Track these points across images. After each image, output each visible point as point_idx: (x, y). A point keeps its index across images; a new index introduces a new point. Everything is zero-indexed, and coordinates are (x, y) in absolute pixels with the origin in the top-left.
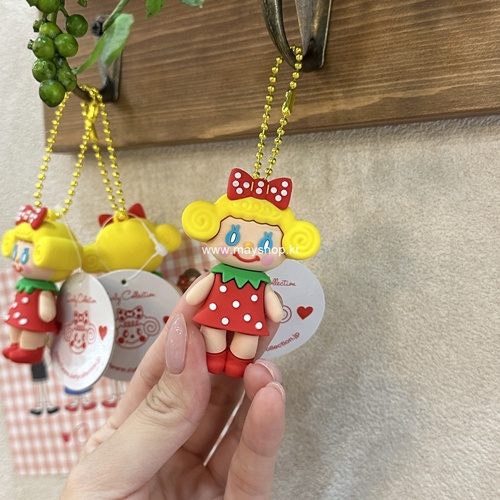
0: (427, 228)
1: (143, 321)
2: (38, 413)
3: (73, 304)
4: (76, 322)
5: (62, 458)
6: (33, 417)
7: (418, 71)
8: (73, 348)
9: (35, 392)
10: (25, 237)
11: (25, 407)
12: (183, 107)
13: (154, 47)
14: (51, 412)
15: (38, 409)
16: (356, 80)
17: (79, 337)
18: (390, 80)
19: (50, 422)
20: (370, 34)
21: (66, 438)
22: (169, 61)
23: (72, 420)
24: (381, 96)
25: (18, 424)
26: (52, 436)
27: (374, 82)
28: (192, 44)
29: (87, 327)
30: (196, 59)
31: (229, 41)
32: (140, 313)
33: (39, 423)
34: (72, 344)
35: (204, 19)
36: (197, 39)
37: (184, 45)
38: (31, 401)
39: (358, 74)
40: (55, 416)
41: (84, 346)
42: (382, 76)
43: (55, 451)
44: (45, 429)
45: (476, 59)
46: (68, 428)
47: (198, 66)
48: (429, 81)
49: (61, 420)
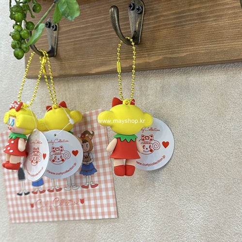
0: (183, 113)
1: (63, 152)
2: (21, 195)
3: (33, 144)
4: (34, 152)
5: (30, 215)
6: (18, 196)
7: (177, 46)
8: (33, 163)
9: (19, 185)
10: (13, 114)
11: (15, 192)
12: (83, 59)
13: (71, 33)
14: (26, 194)
15: (21, 193)
16: (153, 49)
17: (35, 159)
18: (167, 50)
19: (25, 199)
20: (159, 30)
21: (32, 206)
22: (77, 39)
23: (35, 198)
24: (163, 56)
25: (12, 199)
26: (26, 205)
27: (160, 50)
28: (87, 32)
29: (38, 154)
30: (89, 39)
31: (102, 31)
32: (62, 149)
33: (21, 199)
34: (32, 162)
35: (92, 21)
36: (89, 30)
37: (84, 33)
38: (17, 189)
39: (154, 47)
40: (28, 196)
41: (37, 162)
42: (163, 48)
43: (27, 211)
44: (23, 202)
45: (200, 41)
46: (33, 201)
47: (89, 42)
48: (182, 50)
49: (30, 198)
